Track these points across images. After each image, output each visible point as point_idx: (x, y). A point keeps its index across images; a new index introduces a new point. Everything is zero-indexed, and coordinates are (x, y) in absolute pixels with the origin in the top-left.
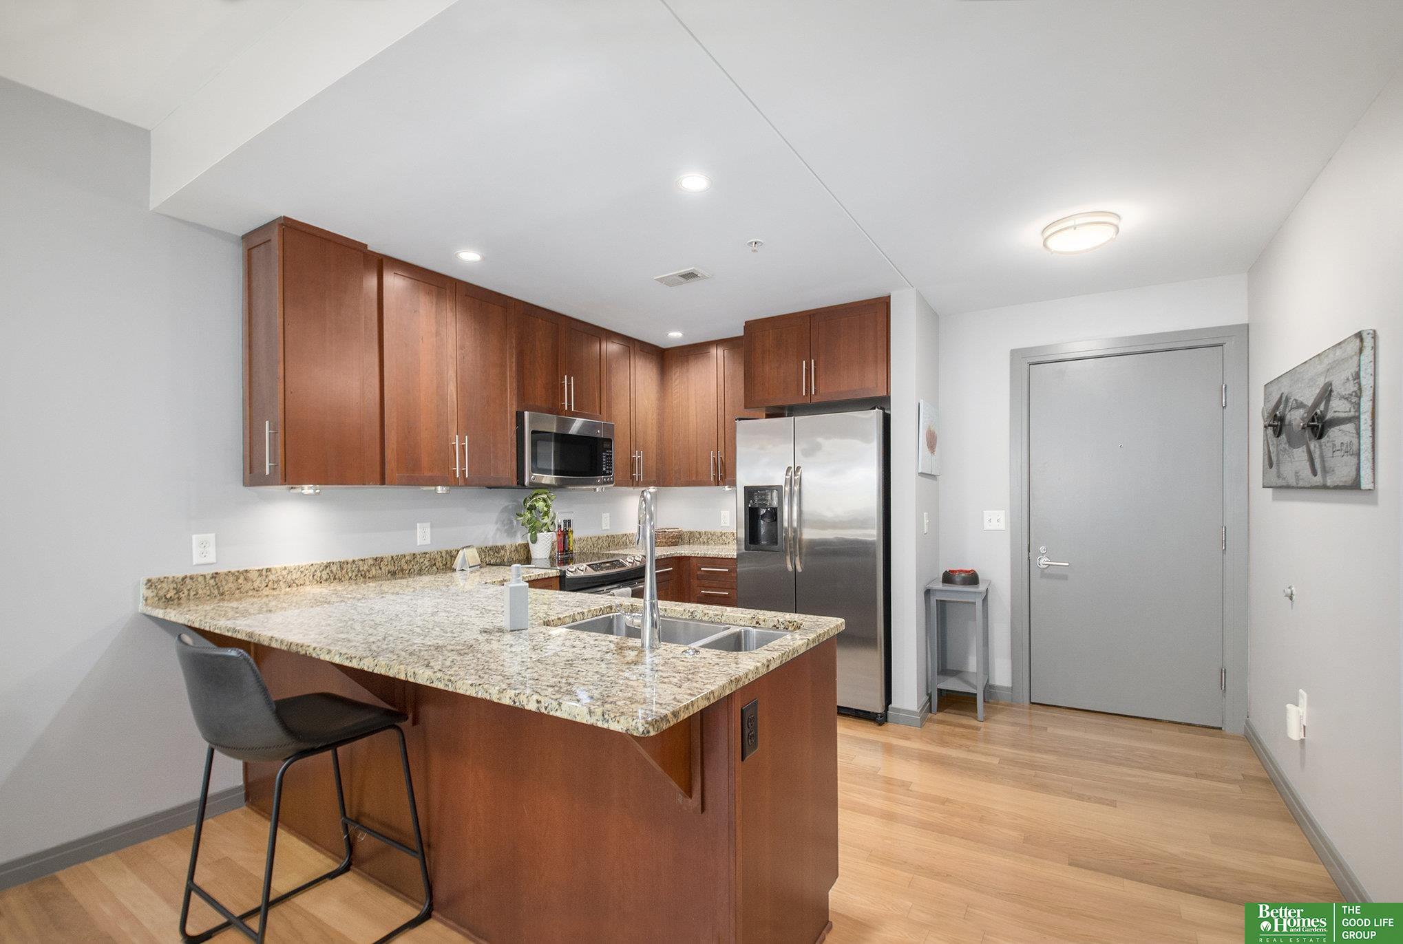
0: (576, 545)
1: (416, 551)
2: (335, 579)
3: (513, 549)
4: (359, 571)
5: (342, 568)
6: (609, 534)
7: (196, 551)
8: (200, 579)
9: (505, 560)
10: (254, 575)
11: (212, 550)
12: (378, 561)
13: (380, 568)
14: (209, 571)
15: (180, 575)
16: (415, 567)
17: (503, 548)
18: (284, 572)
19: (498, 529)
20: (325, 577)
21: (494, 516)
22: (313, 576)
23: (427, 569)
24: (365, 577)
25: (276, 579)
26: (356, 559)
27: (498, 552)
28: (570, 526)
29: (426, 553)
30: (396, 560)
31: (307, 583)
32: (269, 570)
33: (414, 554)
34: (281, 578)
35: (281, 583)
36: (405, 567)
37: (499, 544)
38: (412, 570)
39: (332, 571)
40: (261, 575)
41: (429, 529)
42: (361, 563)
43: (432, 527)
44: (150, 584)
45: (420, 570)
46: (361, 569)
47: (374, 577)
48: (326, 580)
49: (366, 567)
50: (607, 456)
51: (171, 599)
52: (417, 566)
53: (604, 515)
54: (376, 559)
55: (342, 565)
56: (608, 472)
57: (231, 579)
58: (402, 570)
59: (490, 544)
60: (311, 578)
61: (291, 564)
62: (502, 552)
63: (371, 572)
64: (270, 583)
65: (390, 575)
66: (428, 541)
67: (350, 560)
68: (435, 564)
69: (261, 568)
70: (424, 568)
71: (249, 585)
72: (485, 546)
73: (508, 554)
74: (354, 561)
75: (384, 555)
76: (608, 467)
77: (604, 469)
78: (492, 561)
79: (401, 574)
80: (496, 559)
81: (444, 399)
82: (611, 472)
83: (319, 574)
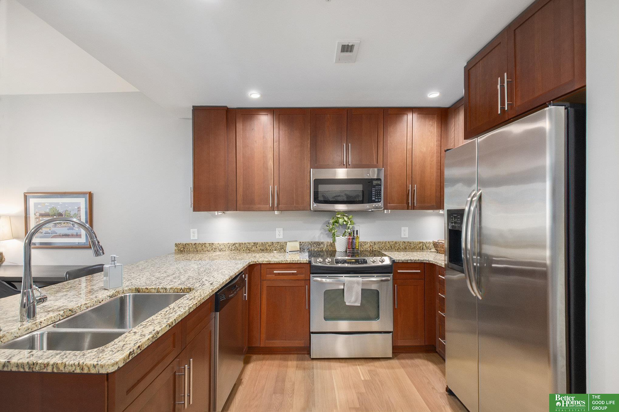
0: (376, 246)
1: (274, 241)
2: (237, 250)
3: (329, 244)
4: (247, 247)
5: (240, 246)
6: (406, 240)
7: (192, 234)
8: (191, 245)
9: (324, 250)
10: (207, 245)
11: (196, 235)
12: (255, 244)
13: (257, 247)
14: (193, 242)
15: (185, 243)
16: (273, 248)
17: (322, 243)
18: (218, 245)
19: (322, 233)
20: (233, 249)
21: (320, 226)
22: (229, 248)
23: (279, 250)
24: (250, 250)
25: (215, 248)
26: (246, 242)
27: (319, 245)
28: (357, 234)
29: (278, 243)
30: (264, 244)
31: (227, 250)
32: (213, 244)
33: (272, 243)
34: (217, 247)
35: (217, 249)
36: (268, 248)
37: (322, 241)
38: (271, 250)
39: (236, 247)
40: (210, 245)
41: (282, 231)
42: (248, 244)
43: (283, 230)
44: (176, 245)
47: (254, 251)
48: (234, 250)
49: (250, 246)
50: (376, 190)
51: (182, 251)
52: (274, 248)
53: (403, 228)
54: (255, 243)
55: (240, 244)
56: (377, 200)
57: (200, 246)
58: (267, 249)
59: (317, 240)
60: (228, 248)
61: (220, 242)
62: (322, 246)
63: (252, 249)
64: (213, 249)
65: (261, 251)
66: (281, 237)
67: (244, 243)
68: (283, 248)
69: (210, 243)
70: (277, 249)
71: (205, 249)
72: (312, 241)
73: (326, 247)
74: (245, 243)
75: (258, 242)
76: (377, 197)
77: (374, 199)
78: (315, 250)
79: (266, 251)
80: (318, 248)
81: (267, 169)
82: (380, 200)
83: (231, 247)
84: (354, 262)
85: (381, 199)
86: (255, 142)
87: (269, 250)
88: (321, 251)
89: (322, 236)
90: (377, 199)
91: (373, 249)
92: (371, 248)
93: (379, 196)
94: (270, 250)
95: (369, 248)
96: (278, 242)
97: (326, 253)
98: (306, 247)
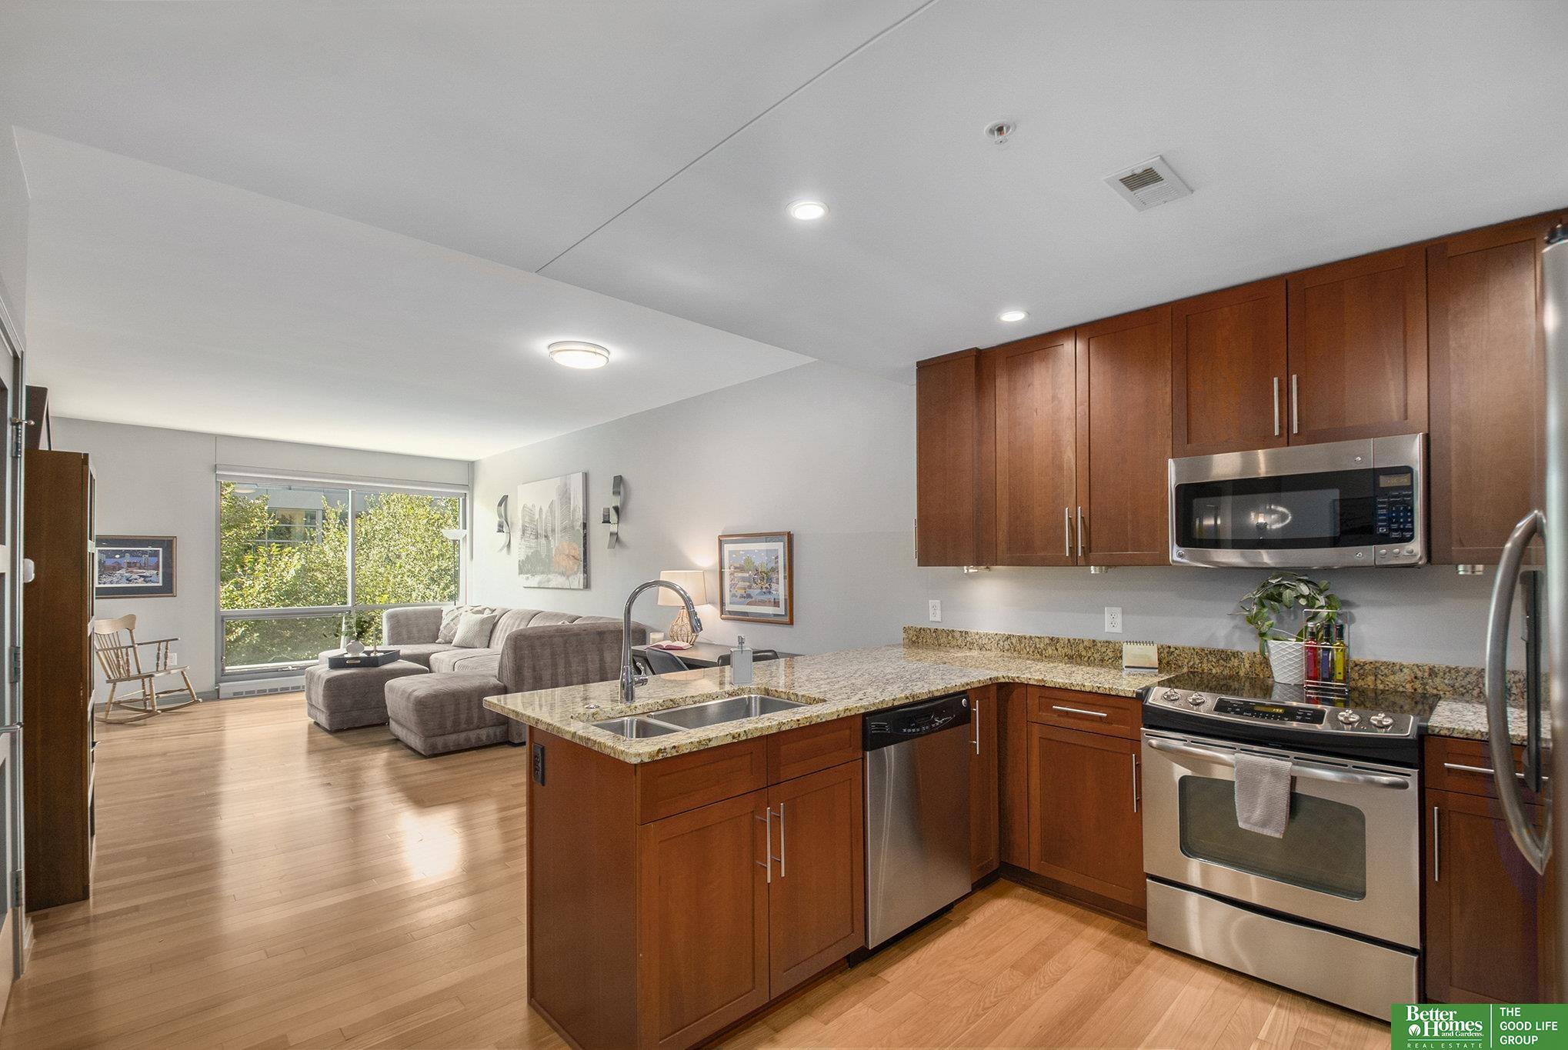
1: (1098, 639)
2: (1015, 650)
3: (1252, 660)
4: (1036, 648)
5: (1021, 643)
7: (931, 611)
8: (928, 631)
9: (1242, 674)
10: (957, 635)
11: (938, 612)
12: (1054, 642)
13: (1057, 650)
14: (933, 627)
15: (919, 627)
16: (1095, 655)
17: (1235, 655)
18: (977, 637)
19: (1236, 627)
20: (1007, 647)
21: (1231, 607)
22: (998, 645)
24: (1041, 655)
25: (971, 641)
26: (1033, 635)
27: (1227, 660)
28: (1340, 635)
29: (1109, 642)
30: (1074, 643)
31: (993, 649)
32: (966, 633)
33: (1094, 641)
34: (975, 641)
35: (975, 644)
36: (1084, 653)
37: (1237, 648)
38: (1092, 658)
39: (1012, 643)
40: (961, 636)
41: (1120, 616)
42: (1037, 640)
43: (1123, 613)
44: (905, 630)
45: (1102, 660)
46: (1038, 646)
47: (1050, 657)
48: (1008, 650)
49: (1042, 645)
51: (914, 642)
54: (1052, 640)
55: (1021, 639)
56: (1395, 535)
57: (945, 635)
58: (1080, 656)
59: (1219, 646)
60: (996, 645)
61: (981, 631)
62: (1235, 662)
63: (1047, 652)
64: (968, 643)
65: (1066, 658)
66: (1119, 629)
67: (1028, 636)
69: (962, 630)
71: (954, 643)
72: (1203, 646)
73: (1247, 666)
74: (1031, 638)
75: (1060, 637)
76: (1395, 526)
77: (1383, 530)
78: (1214, 671)
79: (1078, 660)
80: (1222, 668)
81: (1060, 468)
82: (1408, 535)
83: (1002, 643)
84: (1279, 714)
85: (1412, 530)
86: (1035, 414)
87: (1086, 659)
88: (1231, 677)
89: (1237, 634)
90: (1396, 530)
91: (1425, 689)
92: (1418, 685)
93: (1406, 522)
94: (1089, 658)
95: (1408, 686)
96: (1109, 640)
97: (1247, 684)
98: (1186, 660)
